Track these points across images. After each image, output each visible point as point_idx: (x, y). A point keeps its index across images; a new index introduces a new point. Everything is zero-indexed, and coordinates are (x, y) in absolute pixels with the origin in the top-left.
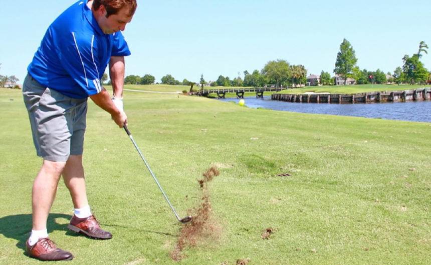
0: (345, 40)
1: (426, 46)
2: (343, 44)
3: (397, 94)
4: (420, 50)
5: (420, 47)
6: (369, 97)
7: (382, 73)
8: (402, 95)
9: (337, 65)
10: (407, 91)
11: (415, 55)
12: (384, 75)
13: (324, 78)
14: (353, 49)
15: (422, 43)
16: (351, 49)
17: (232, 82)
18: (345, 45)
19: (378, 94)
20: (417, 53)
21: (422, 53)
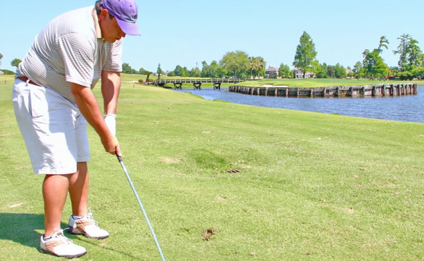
0: (305, 32)
1: (387, 41)
2: (303, 36)
3: (357, 90)
4: (380, 45)
5: (381, 42)
6: (328, 91)
7: (342, 67)
8: (361, 91)
9: (296, 58)
10: (366, 87)
11: (375, 50)
12: (344, 69)
13: (283, 71)
14: (313, 42)
15: (383, 38)
16: (311, 42)
17: (190, 72)
18: (305, 38)
19: (337, 89)
20: (377, 48)
21: (382, 48)
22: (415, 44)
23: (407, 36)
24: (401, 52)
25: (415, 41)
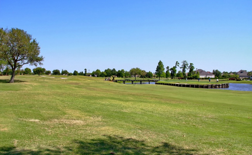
0: (160, 61)
1: (179, 63)
2: (159, 62)
4: (176, 65)
5: (176, 64)
11: (174, 67)
15: (177, 62)
20: (175, 66)
21: (177, 66)
22: (192, 65)
23: (185, 61)
24: (183, 68)
25: (192, 64)
